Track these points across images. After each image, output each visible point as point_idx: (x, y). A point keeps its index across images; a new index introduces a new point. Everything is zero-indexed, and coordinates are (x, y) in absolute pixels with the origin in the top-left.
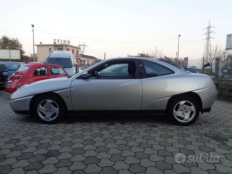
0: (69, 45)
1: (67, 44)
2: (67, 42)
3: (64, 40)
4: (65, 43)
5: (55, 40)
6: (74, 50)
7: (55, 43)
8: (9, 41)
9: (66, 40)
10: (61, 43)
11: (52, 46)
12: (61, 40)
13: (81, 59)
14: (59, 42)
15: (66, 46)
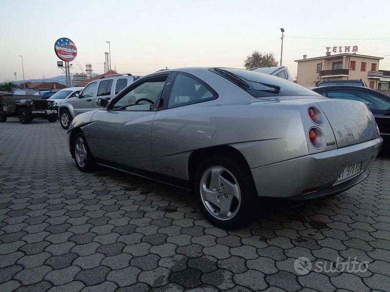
0: (355, 54)
1: (351, 52)
2: (351, 49)
3: (346, 47)
4: (347, 52)
5: (328, 48)
6: (365, 63)
7: (328, 53)
8: (261, 59)
9: (349, 47)
10: (339, 53)
11: (323, 60)
12: (341, 47)
13: (382, 79)
14: (335, 52)
15: (349, 56)
